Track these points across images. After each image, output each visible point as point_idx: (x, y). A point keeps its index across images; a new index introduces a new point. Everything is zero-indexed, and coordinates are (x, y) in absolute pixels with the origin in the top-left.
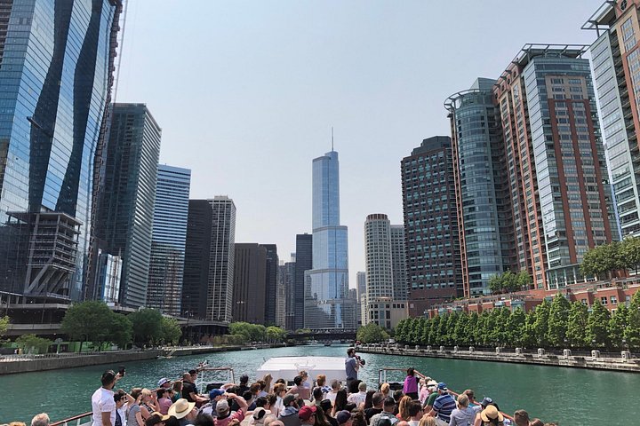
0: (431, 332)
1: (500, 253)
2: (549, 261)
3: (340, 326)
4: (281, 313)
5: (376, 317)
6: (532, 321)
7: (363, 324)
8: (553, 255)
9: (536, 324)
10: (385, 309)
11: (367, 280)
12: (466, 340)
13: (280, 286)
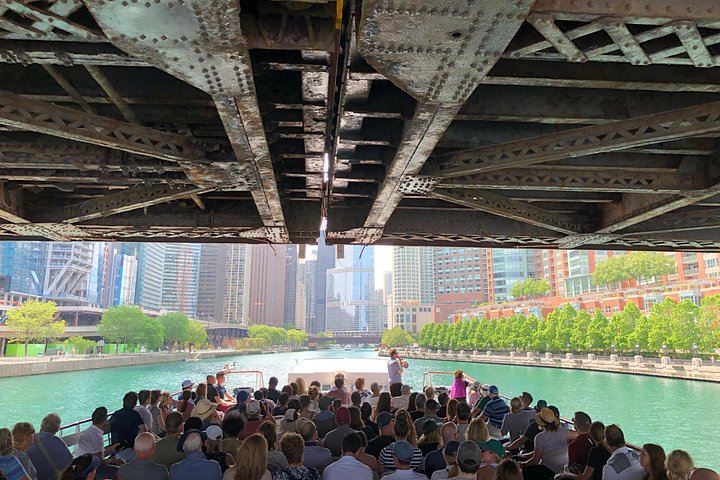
0: (453, 337)
1: (525, 259)
2: (570, 269)
3: (365, 329)
4: (301, 314)
5: (402, 321)
6: (544, 327)
7: (390, 328)
8: (574, 263)
9: (547, 330)
10: (411, 313)
11: (393, 282)
12: (484, 345)
13: (300, 286)
